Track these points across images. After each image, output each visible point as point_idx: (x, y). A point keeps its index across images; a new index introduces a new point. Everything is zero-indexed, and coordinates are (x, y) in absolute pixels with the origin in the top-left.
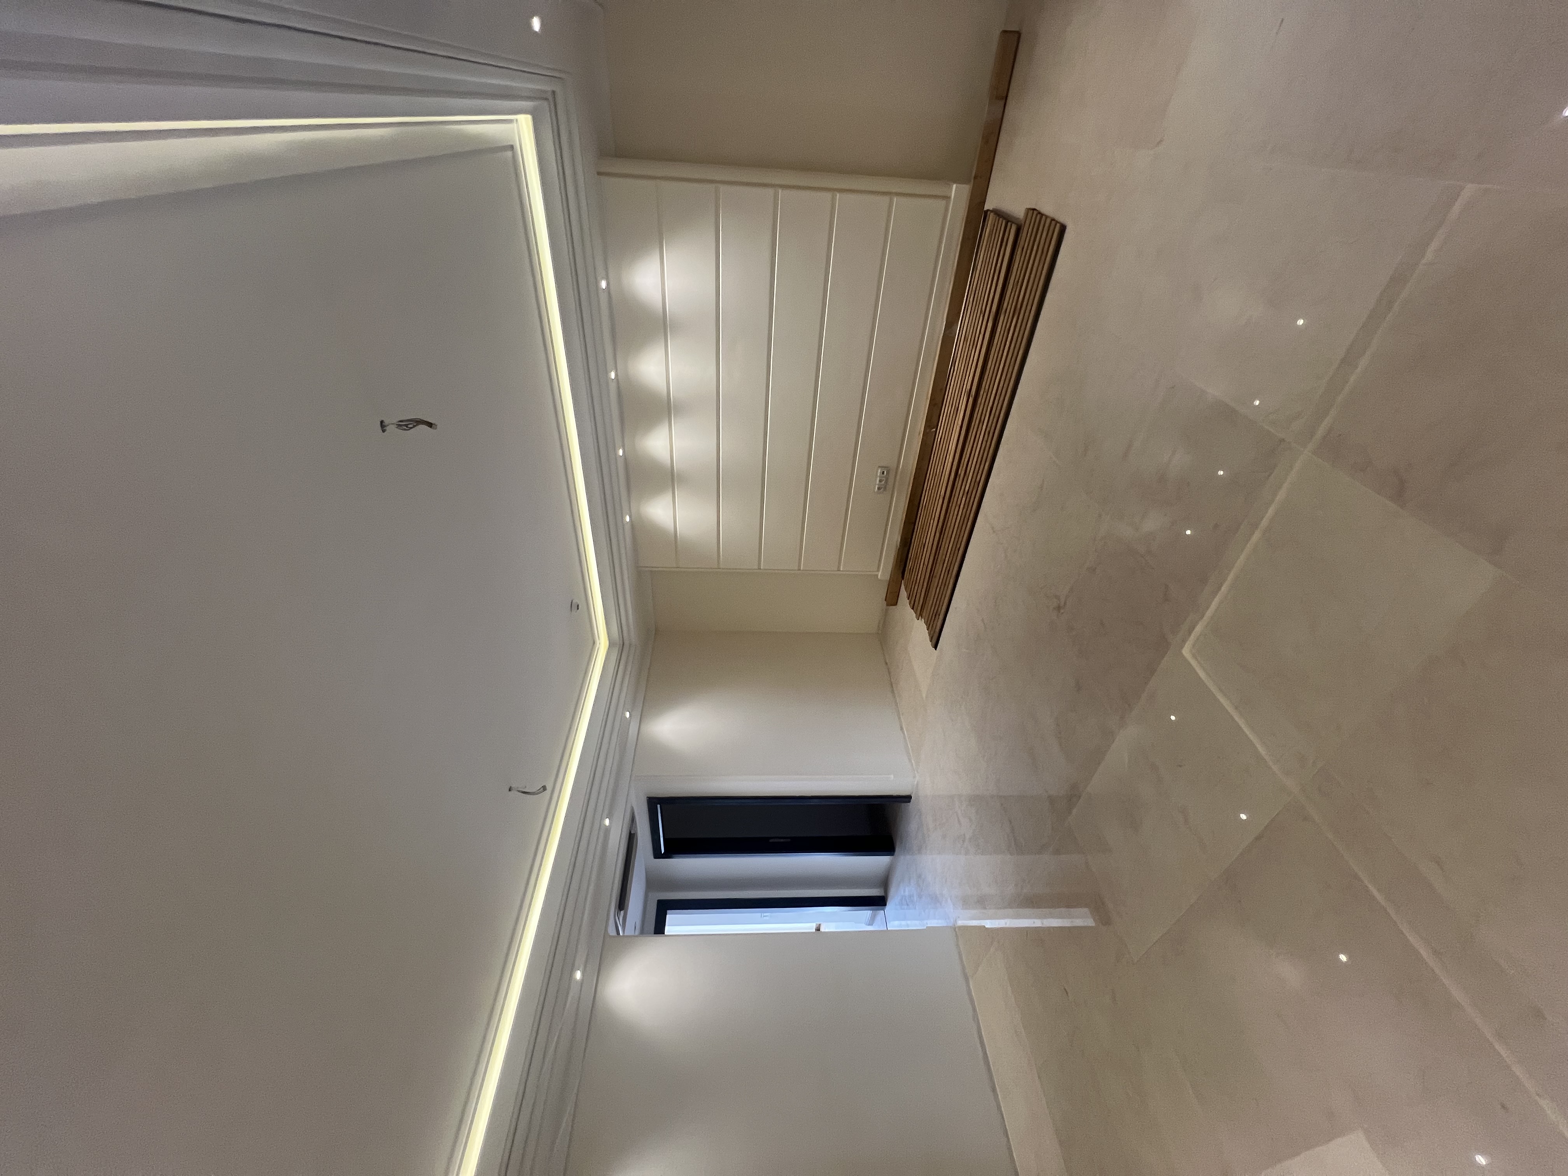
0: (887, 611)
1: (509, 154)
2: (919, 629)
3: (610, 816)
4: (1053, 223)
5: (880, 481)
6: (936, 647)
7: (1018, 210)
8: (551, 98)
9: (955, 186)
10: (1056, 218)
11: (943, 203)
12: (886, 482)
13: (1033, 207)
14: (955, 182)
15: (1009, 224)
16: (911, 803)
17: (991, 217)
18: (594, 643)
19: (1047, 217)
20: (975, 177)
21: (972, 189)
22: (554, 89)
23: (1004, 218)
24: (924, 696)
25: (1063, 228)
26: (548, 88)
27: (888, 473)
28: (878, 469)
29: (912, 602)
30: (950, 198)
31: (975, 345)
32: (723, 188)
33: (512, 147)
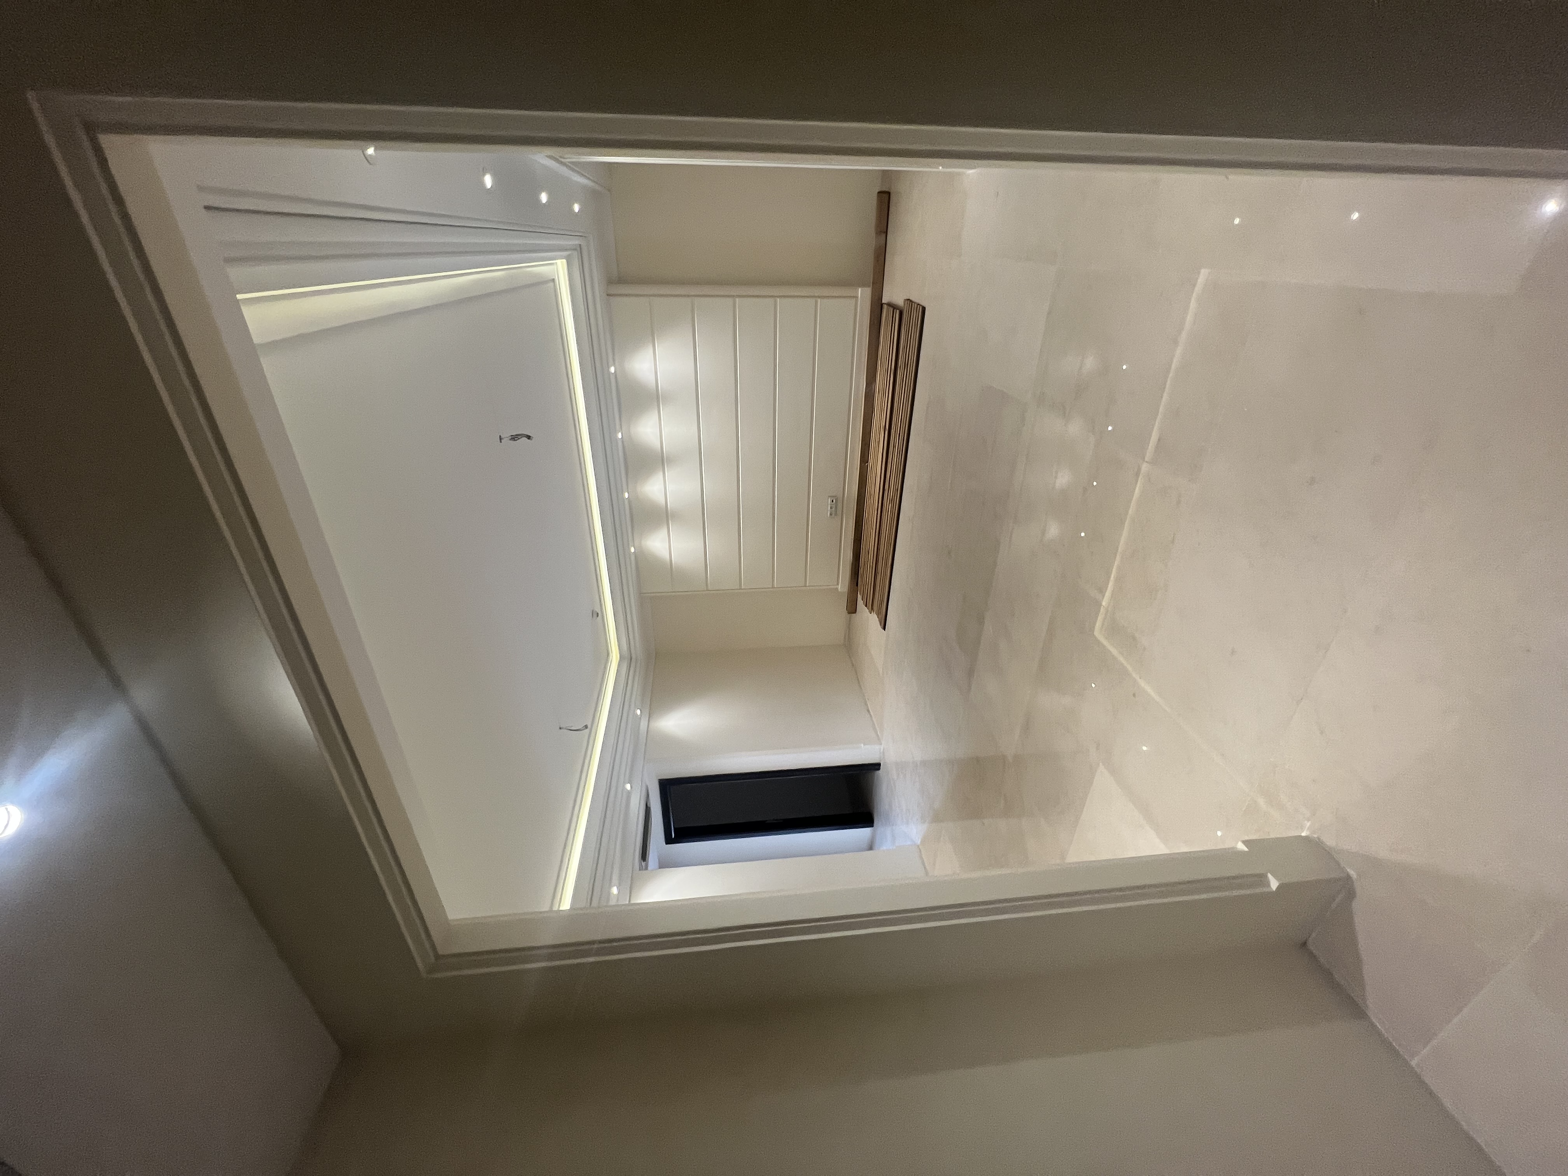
0: (850, 618)
1: (551, 284)
2: (873, 620)
3: (630, 782)
4: (918, 306)
5: (831, 508)
6: (884, 629)
7: (900, 301)
8: (579, 249)
9: (860, 289)
10: (920, 304)
11: (854, 300)
12: (836, 508)
13: (908, 298)
14: (860, 286)
15: (895, 310)
16: (881, 769)
17: (885, 307)
18: (608, 655)
19: (915, 303)
20: (873, 283)
21: (872, 291)
22: (582, 243)
23: (893, 307)
24: (881, 672)
25: (924, 309)
26: (577, 242)
27: (837, 500)
28: (828, 498)
29: (865, 602)
30: (857, 297)
31: (884, 394)
32: (697, 300)
33: (553, 280)
